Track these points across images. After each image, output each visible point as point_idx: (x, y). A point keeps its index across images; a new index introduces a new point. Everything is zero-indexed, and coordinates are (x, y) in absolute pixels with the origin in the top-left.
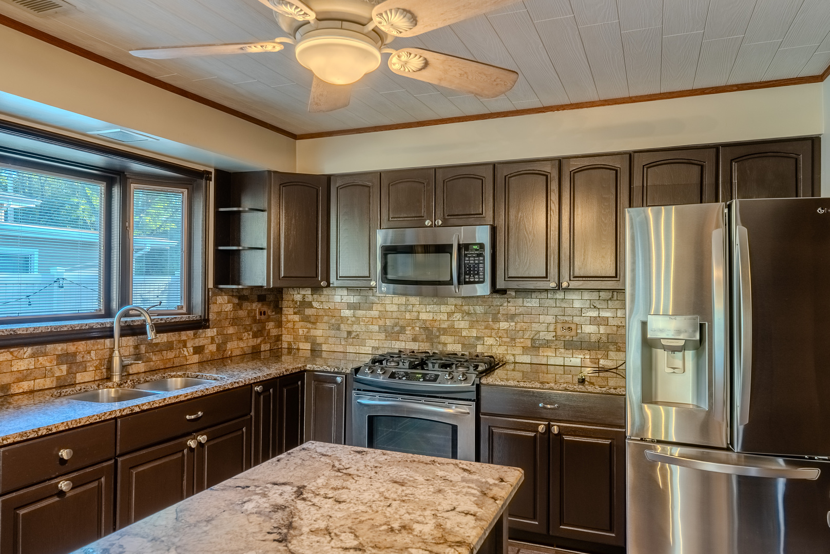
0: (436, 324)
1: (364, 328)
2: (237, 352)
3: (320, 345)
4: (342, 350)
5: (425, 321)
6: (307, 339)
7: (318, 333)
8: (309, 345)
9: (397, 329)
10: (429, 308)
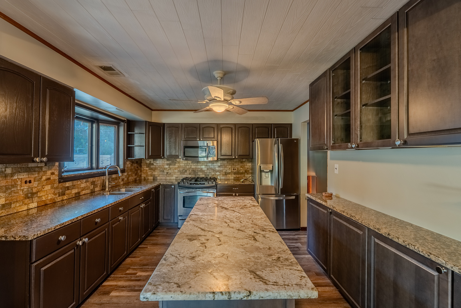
0: (197, 169)
1: (173, 171)
2: (131, 181)
3: (157, 177)
4: (165, 178)
5: (193, 168)
6: (151, 175)
7: (156, 173)
8: (152, 177)
9: (184, 171)
10: (194, 164)
